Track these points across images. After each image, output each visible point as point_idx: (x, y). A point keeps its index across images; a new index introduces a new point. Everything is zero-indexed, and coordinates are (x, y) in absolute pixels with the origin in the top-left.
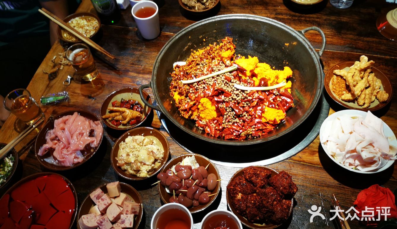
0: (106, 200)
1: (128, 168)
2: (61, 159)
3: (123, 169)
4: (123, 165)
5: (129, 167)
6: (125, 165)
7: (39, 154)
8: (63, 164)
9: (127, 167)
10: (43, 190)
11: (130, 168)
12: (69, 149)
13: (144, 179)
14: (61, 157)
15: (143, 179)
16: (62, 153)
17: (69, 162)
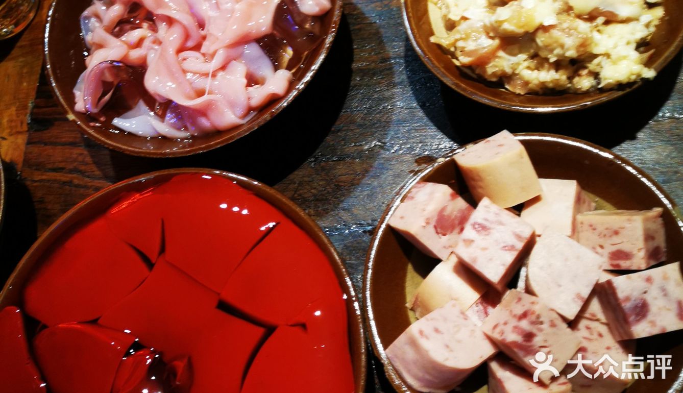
0: (501, 223)
1: (518, 64)
2: (191, 98)
3: (494, 74)
4: (492, 55)
5: (522, 56)
6: (501, 53)
7: (80, 106)
8: (205, 123)
9: (514, 59)
10: (163, 250)
11: (526, 64)
12: (206, 47)
13: (628, 90)
14: (188, 90)
15: (620, 93)
16: (185, 72)
17: (232, 105)
